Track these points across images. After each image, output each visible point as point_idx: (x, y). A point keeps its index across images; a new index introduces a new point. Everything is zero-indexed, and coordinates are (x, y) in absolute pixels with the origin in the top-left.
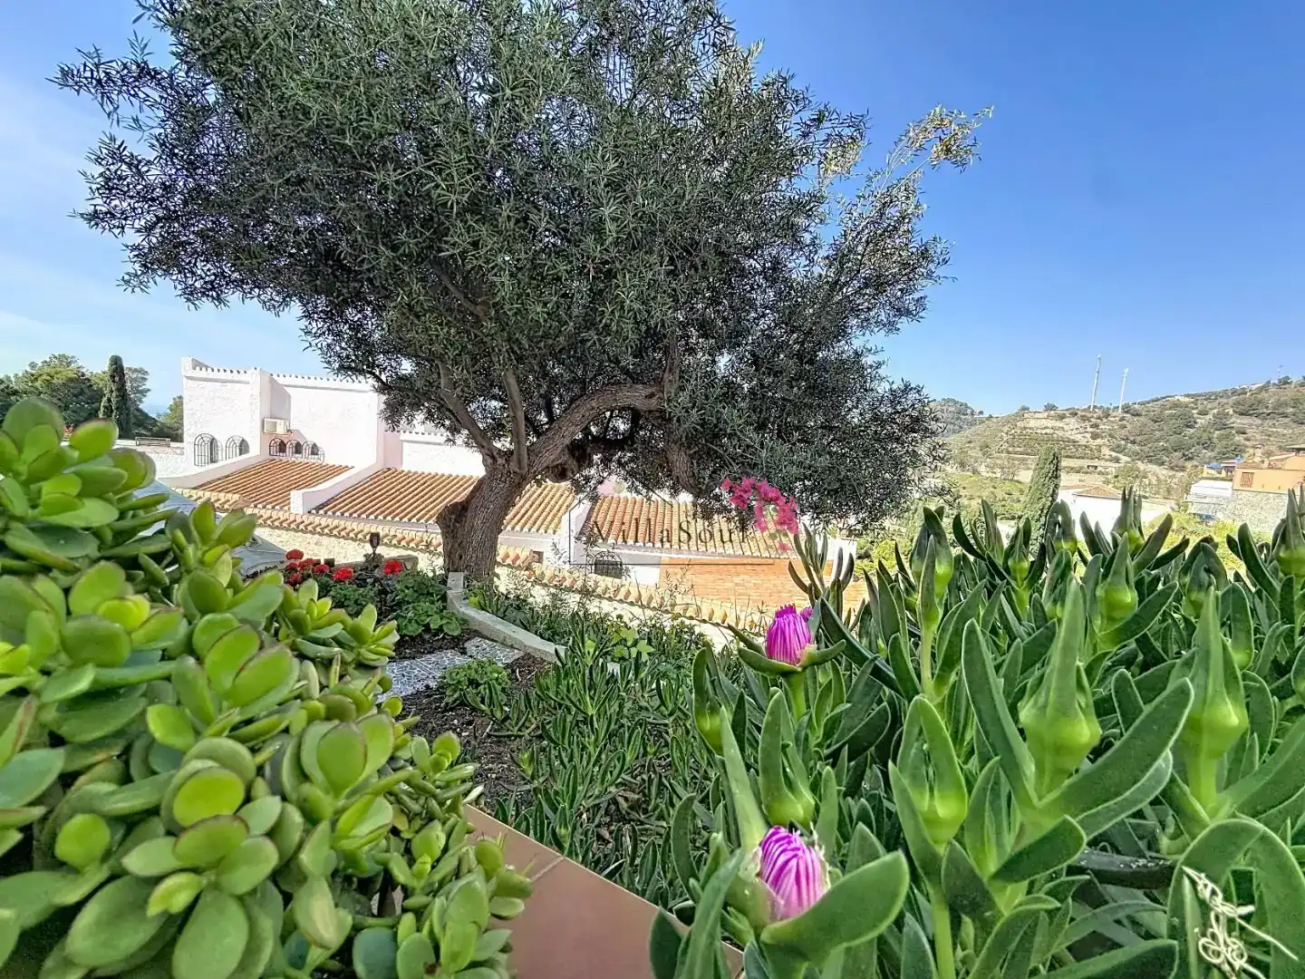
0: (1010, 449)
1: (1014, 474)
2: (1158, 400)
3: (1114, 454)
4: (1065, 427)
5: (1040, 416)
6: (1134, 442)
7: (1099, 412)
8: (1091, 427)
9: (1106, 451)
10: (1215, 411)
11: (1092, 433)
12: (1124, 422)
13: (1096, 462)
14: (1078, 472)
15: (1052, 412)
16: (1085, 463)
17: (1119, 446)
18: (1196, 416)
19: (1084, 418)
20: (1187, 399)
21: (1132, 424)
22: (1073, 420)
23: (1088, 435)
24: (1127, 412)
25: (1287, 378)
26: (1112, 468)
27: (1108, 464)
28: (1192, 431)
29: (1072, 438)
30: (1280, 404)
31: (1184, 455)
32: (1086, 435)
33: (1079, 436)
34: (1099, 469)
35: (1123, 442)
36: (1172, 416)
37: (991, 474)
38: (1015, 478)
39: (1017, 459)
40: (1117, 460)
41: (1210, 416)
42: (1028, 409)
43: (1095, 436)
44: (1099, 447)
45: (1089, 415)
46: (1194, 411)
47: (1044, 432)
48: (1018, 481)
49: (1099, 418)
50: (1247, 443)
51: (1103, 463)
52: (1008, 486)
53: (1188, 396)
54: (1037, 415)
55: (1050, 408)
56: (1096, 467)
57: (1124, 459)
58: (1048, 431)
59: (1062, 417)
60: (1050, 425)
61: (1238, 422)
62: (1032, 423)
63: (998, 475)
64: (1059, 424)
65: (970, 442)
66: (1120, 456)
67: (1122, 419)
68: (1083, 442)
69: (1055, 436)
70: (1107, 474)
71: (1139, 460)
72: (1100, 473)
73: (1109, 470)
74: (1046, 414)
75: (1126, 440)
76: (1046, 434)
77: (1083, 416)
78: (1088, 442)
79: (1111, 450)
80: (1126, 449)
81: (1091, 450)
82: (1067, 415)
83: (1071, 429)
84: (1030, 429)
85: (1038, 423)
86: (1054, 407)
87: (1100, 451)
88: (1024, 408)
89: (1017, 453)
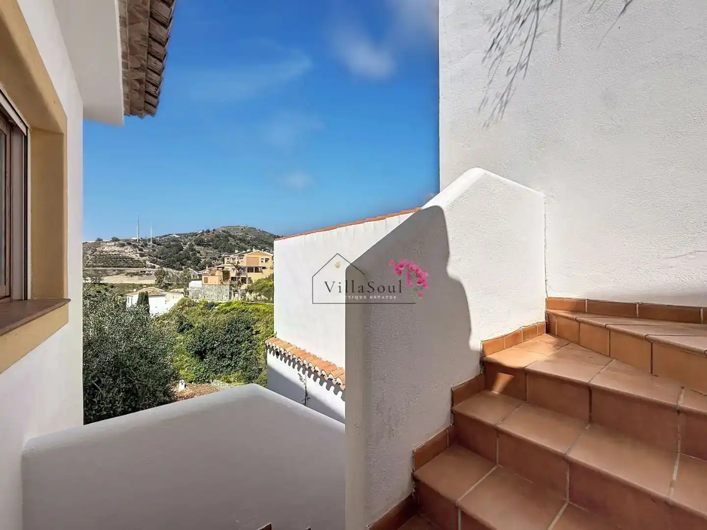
1: (100, 279)
2: (166, 236)
3: (153, 264)
4: (126, 251)
5: (111, 244)
6: (160, 258)
7: (141, 243)
9: (148, 263)
10: (189, 243)
11: (140, 254)
12: (154, 248)
13: (144, 269)
14: (136, 275)
15: (117, 242)
16: (139, 270)
17: (154, 260)
18: (182, 245)
19: (135, 246)
20: (177, 236)
21: (158, 249)
22: (129, 247)
23: (138, 255)
24: (155, 243)
25: (208, 230)
26: (153, 271)
27: (150, 269)
28: (182, 252)
29: (130, 256)
30: (209, 241)
31: (181, 263)
32: (137, 255)
33: (134, 255)
34: (147, 272)
35: (155, 258)
36: (174, 246)
38: (101, 282)
39: (101, 270)
40: (154, 267)
41: (187, 246)
42: (102, 240)
43: (142, 255)
44: (145, 261)
45: (137, 244)
46: (181, 243)
47: (114, 253)
48: (103, 284)
49: (142, 246)
50: (201, 257)
51: (148, 269)
52: (97, 287)
53: (177, 235)
54: (108, 244)
55: (115, 240)
56: (145, 272)
57: (157, 266)
58: (116, 253)
59: (123, 245)
60: (116, 249)
61: (197, 248)
62: (106, 249)
63: (90, 281)
64: (121, 249)
66: (155, 265)
67: (153, 246)
68: (136, 258)
69: (121, 256)
70: (151, 274)
71: (164, 266)
72: (147, 274)
73: (151, 272)
74: (113, 244)
75: (157, 257)
76: (115, 255)
77: (134, 245)
78: (139, 258)
79: (151, 262)
80: (157, 261)
81: (141, 262)
82: (126, 244)
83: (129, 252)
84: (105, 252)
85: (109, 248)
86: (117, 239)
87: (145, 263)
88: (99, 240)
89: (99, 267)
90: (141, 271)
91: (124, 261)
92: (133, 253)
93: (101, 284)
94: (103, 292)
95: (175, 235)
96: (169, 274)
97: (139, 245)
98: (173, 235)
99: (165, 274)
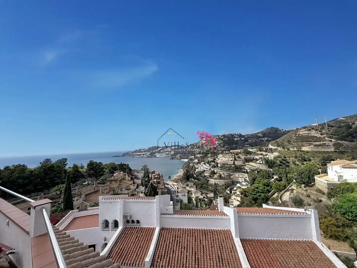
0: (297, 141)
1: (301, 149)
2: (334, 120)
3: (330, 139)
4: (312, 133)
6: (335, 135)
7: (320, 127)
8: (320, 132)
9: (326, 138)
11: (320, 133)
12: (329, 129)
13: (325, 142)
14: (320, 146)
15: (306, 129)
16: (322, 143)
17: (330, 137)
18: (351, 125)
20: (344, 119)
21: (332, 129)
22: (313, 131)
24: (329, 126)
27: (329, 142)
28: (352, 129)
29: (315, 136)
31: (352, 137)
32: (319, 134)
33: (317, 135)
35: (331, 135)
36: (344, 126)
37: (293, 150)
38: (301, 150)
39: (300, 144)
40: (331, 141)
43: (322, 134)
44: (324, 137)
45: (318, 128)
46: (350, 123)
48: (302, 151)
49: (321, 129)
51: (327, 142)
53: (344, 117)
54: (301, 130)
56: (325, 144)
57: (333, 140)
58: (306, 134)
59: (310, 130)
60: (306, 133)
62: (301, 133)
63: (296, 150)
64: (309, 132)
65: (284, 140)
67: (328, 128)
68: (319, 136)
69: (309, 136)
70: (330, 145)
71: (338, 140)
72: (327, 145)
73: (330, 144)
74: (304, 130)
75: (332, 134)
76: (306, 135)
77: (316, 129)
78: (320, 136)
79: (328, 138)
80: (332, 137)
81: (322, 139)
82: (311, 129)
83: (314, 133)
84: (301, 134)
85: (303, 132)
86: (306, 127)
87: (325, 139)
88: (297, 129)
89: (299, 142)
90: (323, 144)
91: (312, 138)
92: (316, 134)
93: (301, 151)
94: (303, 155)
95: (341, 118)
96: (344, 145)
97: (319, 129)
98: (340, 119)
99: (341, 145)
